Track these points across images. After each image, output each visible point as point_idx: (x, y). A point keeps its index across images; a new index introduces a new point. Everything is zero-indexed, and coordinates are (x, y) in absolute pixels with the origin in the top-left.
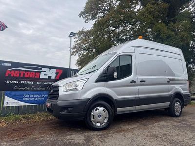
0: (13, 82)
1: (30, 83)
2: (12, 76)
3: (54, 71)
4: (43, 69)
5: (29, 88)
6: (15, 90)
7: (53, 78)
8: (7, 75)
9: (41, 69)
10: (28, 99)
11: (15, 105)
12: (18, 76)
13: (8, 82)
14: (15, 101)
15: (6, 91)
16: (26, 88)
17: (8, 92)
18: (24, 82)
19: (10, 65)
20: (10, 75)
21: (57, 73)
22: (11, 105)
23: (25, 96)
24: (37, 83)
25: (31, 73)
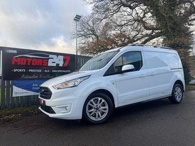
0: (20, 70)
1: (38, 71)
2: (19, 64)
3: (62, 57)
5: (37, 77)
6: (23, 79)
7: (61, 65)
8: (13, 63)
9: (48, 56)
10: (37, 88)
11: (24, 95)
12: (25, 64)
13: (15, 70)
14: (24, 91)
15: (14, 80)
16: (34, 77)
17: (15, 82)
18: (31, 70)
19: (15, 52)
20: (16, 63)
21: (65, 60)
22: (20, 95)
23: (33, 85)
24: (45, 71)
25: (39, 60)
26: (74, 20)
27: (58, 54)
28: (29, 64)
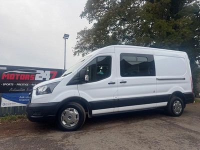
0: (9, 84)
1: (25, 84)
2: (8, 79)
3: (48, 73)
4: (38, 71)
5: (24, 90)
6: (11, 92)
7: (48, 79)
8: (3, 78)
9: (36, 71)
10: (24, 100)
11: (11, 106)
12: (13, 78)
13: (4, 84)
14: (12, 102)
16: (22, 90)
17: (4, 94)
18: (19, 84)
19: (5, 68)
20: (5, 78)
21: (51, 75)
22: (7, 106)
23: (20, 97)
24: (32, 85)
25: (26, 75)
26: (63, 38)
27: (45, 70)
28: (17, 79)
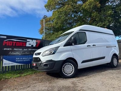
0: (8, 49)
1: (20, 49)
2: (7, 45)
3: (35, 41)
4: (28, 40)
6: (10, 55)
9: (27, 40)
10: (19, 61)
11: (10, 65)
13: (5, 49)
14: (11, 62)
15: (4, 55)
16: (17, 53)
17: (5, 56)
21: (37, 43)
22: (7, 65)
23: (17, 58)
24: (24, 49)
25: (20, 43)
26: (43, 18)
27: (32, 39)
28: (14, 45)
